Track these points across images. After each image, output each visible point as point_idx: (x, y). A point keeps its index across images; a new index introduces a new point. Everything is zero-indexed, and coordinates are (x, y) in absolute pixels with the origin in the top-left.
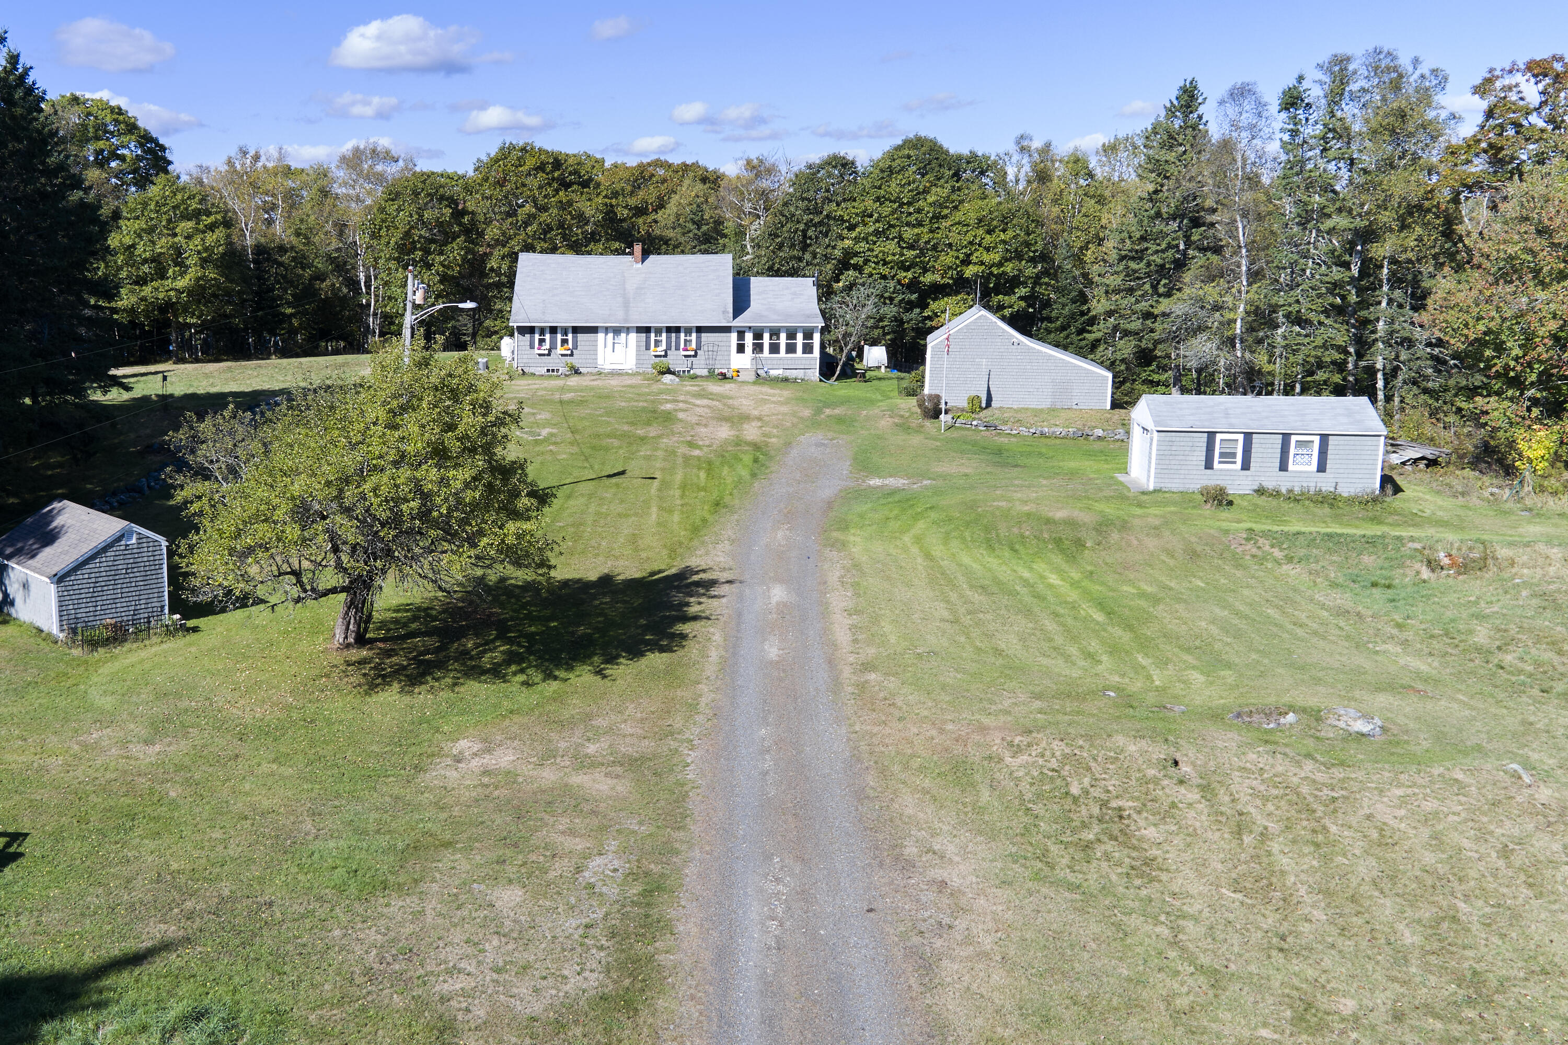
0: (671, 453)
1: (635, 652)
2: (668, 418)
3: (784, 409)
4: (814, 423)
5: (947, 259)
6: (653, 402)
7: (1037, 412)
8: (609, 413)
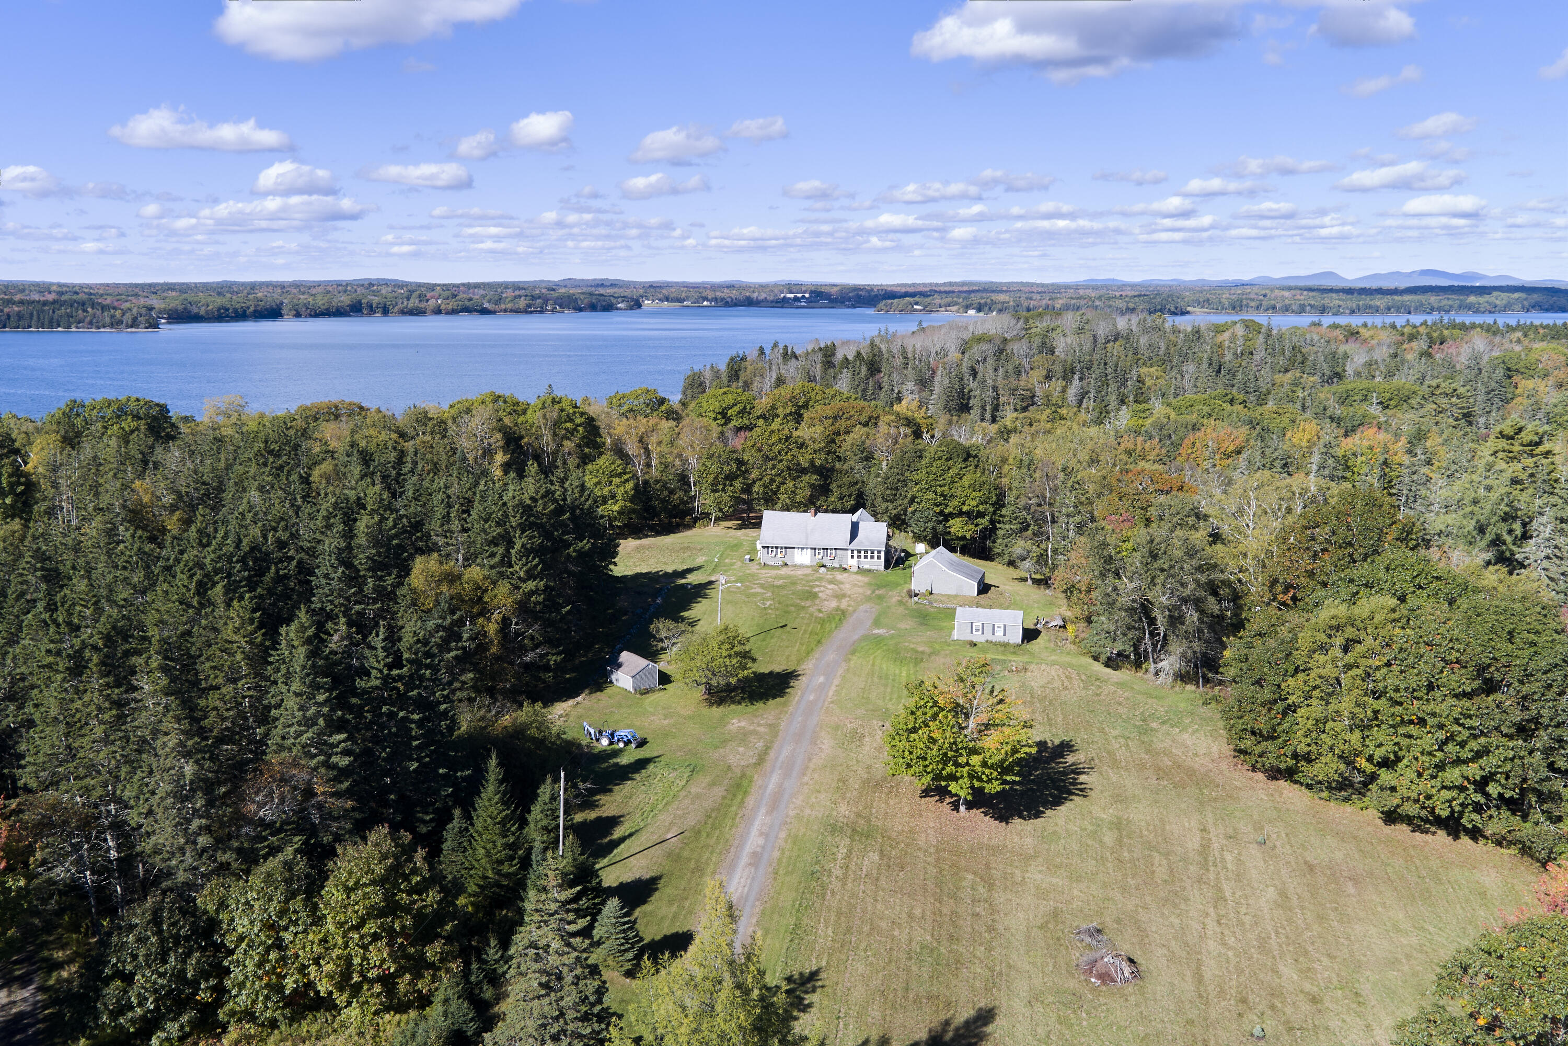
0: (812, 615)
1: (774, 697)
2: (814, 596)
3: (861, 590)
4: (869, 599)
5: (955, 503)
6: (813, 587)
7: (949, 596)
8: (793, 593)
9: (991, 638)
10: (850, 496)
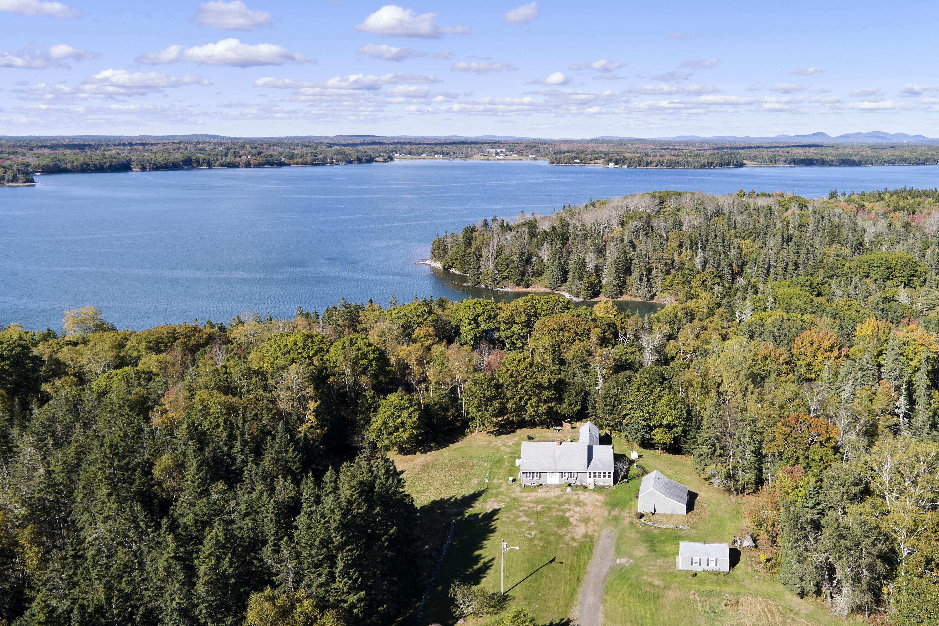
0: (568, 545)
2: (567, 521)
3: (600, 512)
4: (607, 521)
5: (657, 418)
6: (564, 511)
7: (666, 516)
8: (551, 520)
9: (706, 568)
10: (577, 403)
